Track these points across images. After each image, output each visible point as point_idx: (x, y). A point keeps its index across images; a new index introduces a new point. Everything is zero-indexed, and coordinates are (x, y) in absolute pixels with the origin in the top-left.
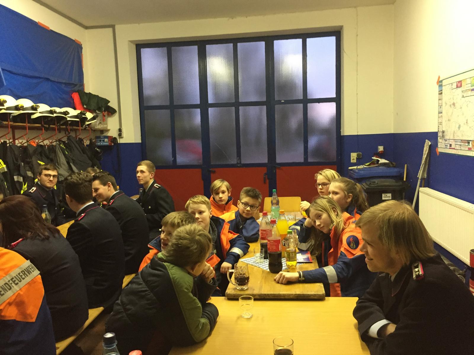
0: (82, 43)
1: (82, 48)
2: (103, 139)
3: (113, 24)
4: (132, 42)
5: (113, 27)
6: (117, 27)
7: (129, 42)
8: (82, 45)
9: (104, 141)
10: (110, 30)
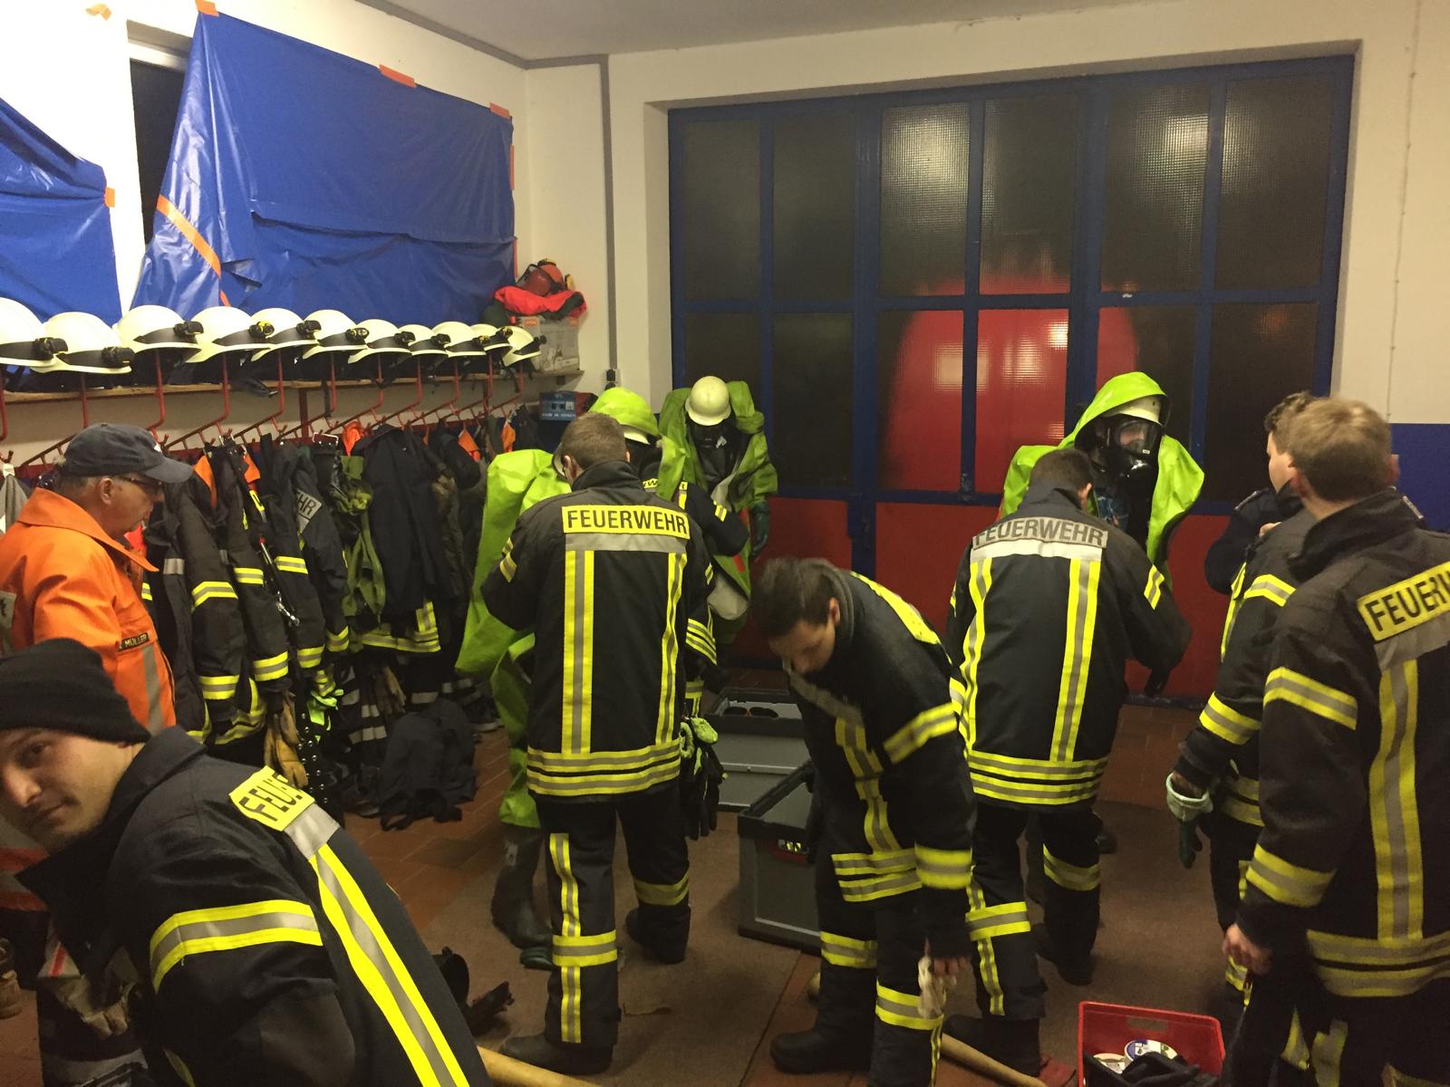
0: (511, 114)
1: (511, 129)
2: (562, 403)
3: (601, 51)
4: (654, 105)
5: (602, 61)
6: (614, 61)
7: (649, 107)
8: (511, 118)
9: (563, 407)
10: (594, 69)
